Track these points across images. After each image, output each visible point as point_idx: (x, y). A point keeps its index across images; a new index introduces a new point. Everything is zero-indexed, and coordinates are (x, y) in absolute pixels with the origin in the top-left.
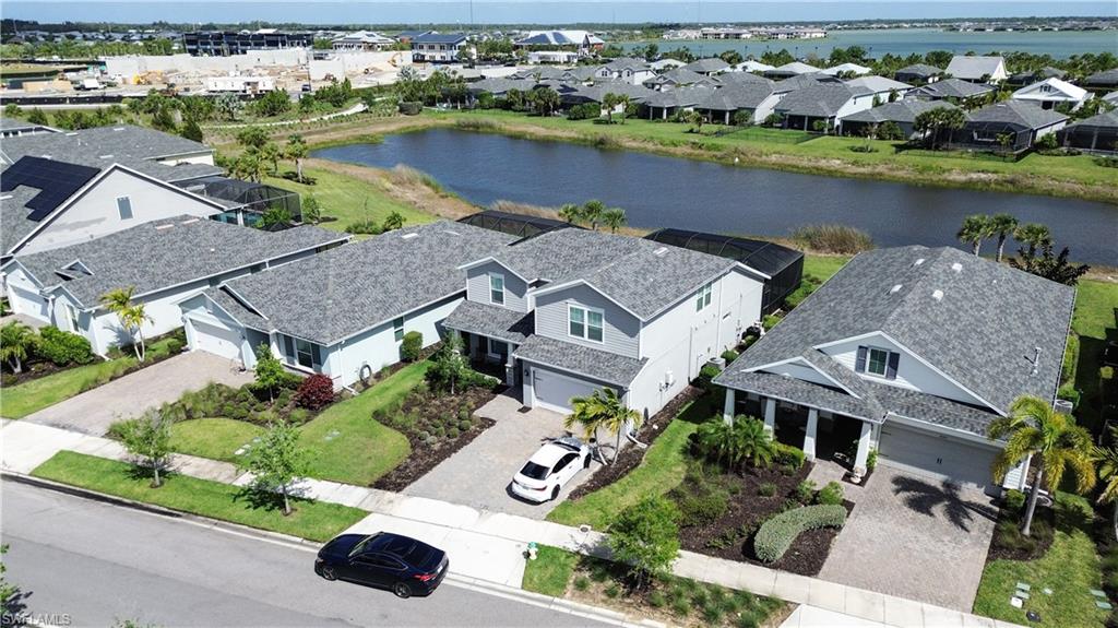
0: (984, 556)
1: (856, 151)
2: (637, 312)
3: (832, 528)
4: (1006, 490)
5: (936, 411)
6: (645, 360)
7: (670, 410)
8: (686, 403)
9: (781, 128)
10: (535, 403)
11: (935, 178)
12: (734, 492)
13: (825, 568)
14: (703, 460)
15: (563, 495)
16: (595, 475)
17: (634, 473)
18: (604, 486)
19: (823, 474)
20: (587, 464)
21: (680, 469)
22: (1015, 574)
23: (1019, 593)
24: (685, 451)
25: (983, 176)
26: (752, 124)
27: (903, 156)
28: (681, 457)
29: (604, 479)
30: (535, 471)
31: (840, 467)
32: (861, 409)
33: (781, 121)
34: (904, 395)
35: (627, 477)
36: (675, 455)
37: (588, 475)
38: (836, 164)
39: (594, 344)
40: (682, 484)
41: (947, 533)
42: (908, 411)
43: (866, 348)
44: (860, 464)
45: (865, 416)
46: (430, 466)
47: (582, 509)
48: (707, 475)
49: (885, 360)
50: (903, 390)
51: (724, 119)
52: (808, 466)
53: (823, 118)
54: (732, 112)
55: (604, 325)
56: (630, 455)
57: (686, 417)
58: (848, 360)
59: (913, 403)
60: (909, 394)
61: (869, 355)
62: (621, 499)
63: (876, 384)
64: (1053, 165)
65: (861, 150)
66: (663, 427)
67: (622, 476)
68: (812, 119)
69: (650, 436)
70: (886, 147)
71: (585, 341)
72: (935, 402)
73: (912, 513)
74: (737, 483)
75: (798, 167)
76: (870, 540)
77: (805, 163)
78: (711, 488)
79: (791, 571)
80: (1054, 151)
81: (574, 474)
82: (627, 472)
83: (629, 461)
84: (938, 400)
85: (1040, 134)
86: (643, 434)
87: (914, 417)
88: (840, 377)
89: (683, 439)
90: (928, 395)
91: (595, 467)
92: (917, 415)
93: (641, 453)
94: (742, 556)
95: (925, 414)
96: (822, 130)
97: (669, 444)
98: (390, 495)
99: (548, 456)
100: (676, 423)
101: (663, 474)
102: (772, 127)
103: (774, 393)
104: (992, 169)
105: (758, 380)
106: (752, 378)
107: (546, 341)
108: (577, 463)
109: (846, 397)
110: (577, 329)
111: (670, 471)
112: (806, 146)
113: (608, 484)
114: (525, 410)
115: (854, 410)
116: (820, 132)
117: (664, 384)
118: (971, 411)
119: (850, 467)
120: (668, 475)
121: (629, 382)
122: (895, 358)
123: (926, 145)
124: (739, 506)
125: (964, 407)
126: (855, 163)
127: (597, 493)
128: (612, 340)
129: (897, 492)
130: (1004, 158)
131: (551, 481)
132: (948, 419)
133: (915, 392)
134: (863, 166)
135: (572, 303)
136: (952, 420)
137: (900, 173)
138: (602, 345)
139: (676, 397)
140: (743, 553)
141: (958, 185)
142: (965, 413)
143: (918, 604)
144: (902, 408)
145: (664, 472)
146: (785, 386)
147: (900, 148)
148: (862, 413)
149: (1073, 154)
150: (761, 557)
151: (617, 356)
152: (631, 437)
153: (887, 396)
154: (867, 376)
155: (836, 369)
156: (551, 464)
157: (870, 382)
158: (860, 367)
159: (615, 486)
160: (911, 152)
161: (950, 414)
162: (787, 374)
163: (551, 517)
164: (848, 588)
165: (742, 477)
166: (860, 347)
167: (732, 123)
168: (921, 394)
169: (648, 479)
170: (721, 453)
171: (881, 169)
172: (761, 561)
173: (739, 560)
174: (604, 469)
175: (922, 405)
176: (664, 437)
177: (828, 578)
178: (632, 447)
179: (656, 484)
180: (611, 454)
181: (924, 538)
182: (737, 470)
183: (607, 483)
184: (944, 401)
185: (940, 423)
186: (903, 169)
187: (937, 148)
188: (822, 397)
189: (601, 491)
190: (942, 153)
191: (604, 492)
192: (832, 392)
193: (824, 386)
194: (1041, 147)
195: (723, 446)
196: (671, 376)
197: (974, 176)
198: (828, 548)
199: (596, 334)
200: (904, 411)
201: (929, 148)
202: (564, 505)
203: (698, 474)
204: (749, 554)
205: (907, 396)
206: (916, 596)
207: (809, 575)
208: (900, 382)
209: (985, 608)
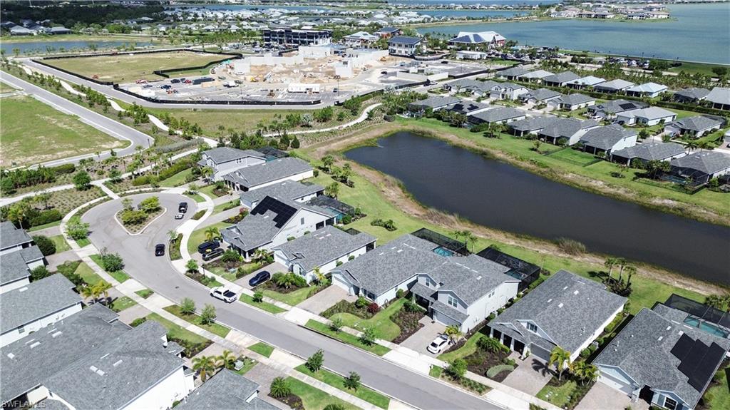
0: (546, 384)
1: (613, 176)
2: (466, 303)
3: (509, 372)
5: (544, 344)
6: (468, 316)
7: (477, 328)
8: (482, 326)
9: (582, 151)
10: (436, 321)
11: (646, 201)
12: (487, 357)
13: (504, 381)
14: (481, 347)
15: (441, 352)
16: (451, 347)
17: (462, 348)
19: (514, 356)
20: (449, 344)
21: (474, 349)
22: (551, 389)
23: (550, 394)
24: (477, 343)
25: (670, 203)
26: (568, 145)
27: (636, 183)
28: (476, 345)
29: (453, 349)
30: (434, 345)
31: (519, 354)
32: (524, 341)
36: (474, 344)
37: (449, 347)
38: (599, 184)
39: (454, 308)
40: (474, 353)
41: (540, 377)
44: (524, 354)
45: (525, 343)
46: (406, 338)
47: (446, 357)
48: (481, 351)
49: (534, 328)
50: (537, 336)
51: (553, 142)
52: (511, 352)
53: (604, 150)
54: (558, 138)
55: (458, 304)
56: (462, 342)
57: (481, 331)
58: (525, 325)
59: (540, 341)
60: (539, 337)
61: (530, 325)
62: (456, 355)
63: (530, 333)
65: (616, 175)
66: (473, 334)
67: (458, 349)
68: (598, 150)
69: (468, 337)
70: (631, 173)
71: (452, 306)
73: (533, 370)
74: (489, 355)
75: (579, 185)
77: (584, 183)
78: (481, 355)
79: (495, 380)
80: (717, 189)
81: (446, 346)
82: (460, 347)
83: (461, 344)
84: (544, 340)
85: (716, 175)
86: (466, 336)
87: (539, 344)
88: (522, 330)
89: (478, 339)
90: (542, 338)
91: (452, 345)
93: (465, 341)
96: (603, 157)
97: (474, 340)
98: (396, 345)
99: (439, 341)
100: (478, 333)
102: (578, 148)
103: (504, 331)
104: (677, 198)
105: (500, 327)
106: (498, 326)
107: (441, 304)
108: (446, 344)
110: (450, 302)
111: (472, 349)
112: (589, 169)
114: (433, 322)
115: (522, 340)
116: (601, 159)
117: (475, 321)
119: (521, 354)
121: (463, 321)
122: (536, 327)
124: (487, 361)
125: (552, 344)
126: (609, 185)
128: (459, 308)
129: (532, 364)
130: (687, 190)
131: (438, 348)
134: (613, 188)
135: (449, 295)
137: (629, 196)
138: (457, 309)
139: (480, 323)
140: (483, 374)
141: (654, 207)
142: (551, 346)
143: (523, 393)
144: (536, 342)
145: (470, 349)
146: (506, 330)
147: (638, 176)
150: (488, 376)
151: (460, 313)
153: (533, 337)
154: (529, 330)
155: (521, 327)
156: (439, 344)
158: (528, 328)
159: (456, 351)
160: (642, 180)
162: (508, 327)
163: (437, 358)
164: (508, 386)
165: (491, 353)
166: (528, 322)
167: (557, 144)
169: (465, 350)
170: (487, 346)
175: (542, 341)
176: (473, 337)
177: (503, 383)
178: (463, 340)
179: (467, 352)
180: (456, 341)
181: (533, 377)
182: (490, 351)
183: (453, 350)
184: (546, 341)
185: (545, 347)
186: (631, 193)
188: (517, 336)
190: (658, 183)
191: (452, 352)
192: (519, 335)
193: (517, 332)
194: (712, 185)
196: (478, 318)
197: (666, 201)
198: (507, 376)
199: (455, 305)
202: (441, 355)
203: (479, 351)
204: (485, 375)
206: (523, 391)
207: (499, 382)
208: (537, 334)
209: (539, 396)
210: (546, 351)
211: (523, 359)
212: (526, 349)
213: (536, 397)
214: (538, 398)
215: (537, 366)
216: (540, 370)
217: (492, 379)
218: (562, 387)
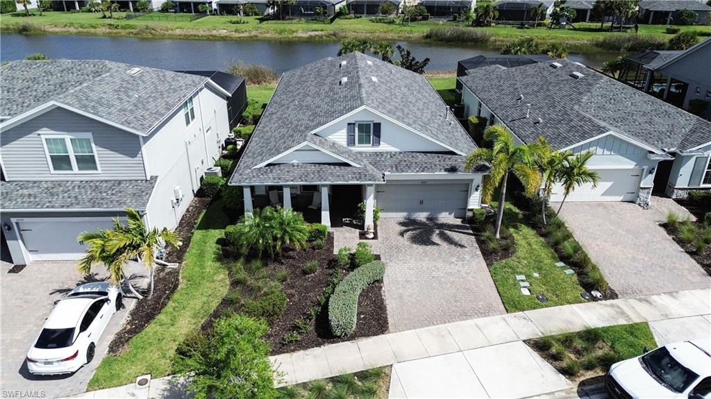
0: (484, 264)
1: (234, 23)
2: (133, 128)
3: (376, 284)
4: (472, 210)
5: (416, 163)
6: (154, 178)
7: (186, 225)
8: (199, 213)
9: (175, 12)
10: (29, 258)
11: (290, 36)
12: (283, 280)
13: (390, 320)
14: (242, 259)
15: (102, 352)
16: (133, 314)
17: (176, 296)
18: (148, 322)
19: (345, 240)
20: (119, 305)
21: (222, 276)
22: (510, 270)
23: (522, 284)
24: (218, 258)
25: (317, 33)
26: (152, 11)
27: (265, 25)
28: (218, 264)
29: (145, 315)
30: (54, 339)
31: (353, 229)
32: (365, 176)
33: (173, 7)
34: (389, 157)
35: (171, 304)
36: (210, 265)
37: (124, 317)
38: (224, 32)
39: (88, 175)
40: (230, 290)
41: (452, 255)
42: (397, 168)
43: (354, 124)
44: (369, 221)
45: (370, 180)
47: (131, 360)
48: (250, 271)
49: (371, 131)
50: (387, 153)
51: (129, 7)
52: (330, 238)
53: (204, 3)
54: (134, 3)
55: (96, 151)
56: (164, 279)
57: (206, 225)
58: (340, 137)
59: (401, 161)
60: (392, 155)
61: (357, 129)
62: (172, 329)
63: (365, 153)
64: (350, 24)
65: (237, 23)
66: (187, 241)
67: (164, 305)
68: (196, 4)
69: (177, 254)
70: (252, 20)
71: (76, 173)
72: (413, 157)
73: (420, 249)
74: (283, 271)
75: (198, 36)
76: (407, 281)
77: (202, 33)
78: (260, 283)
79: (367, 335)
80: (348, 16)
81: (110, 321)
82: (168, 298)
83: (166, 286)
84: (414, 154)
85: (337, 7)
86: (169, 254)
87: (403, 171)
88: (340, 153)
89: (212, 248)
90: (405, 152)
91: (130, 304)
92: (404, 169)
93: (175, 273)
94: (320, 340)
95: (409, 168)
96: (206, 12)
97: (201, 255)
99: (68, 314)
100: (198, 235)
101: (207, 287)
102: (168, 12)
103: (290, 180)
104: (319, 29)
105: (271, 172)
106: (266, 172)
107: (23, 185)
108: (108, 309)
109: (349, 169)
110: (61, 162)
111: (213, 281)
112: (198, 23)
113: (153, 318)
114: (18, 269)
115: (360, 178)
116: (204, 13)
117: (175, 201)
118: (438, 157)
119: (361, 227)
120: (213, 285)
121: (144, 204)
122: (377, 127)
123: (275, 17)
124: (293, 291)
125: (433, 155)
126: (236, 31)
127: (143, 333)
128: (110, 165)
129: (402, 234)
130: (323, 22)
131: (81, 343)
132: (427, 167)
133: (396, 153)
134: (243, 32)
135: (46, 134)
136: (429, 167)
137: (268, 35)
138: (100, 173)
139: (188, 210)
140: (319, 336)
141: (305, 40)
142: (436, 159)
143: (470, 322)
144: (392, 168)
145: (208, 284)
146: (297, 172)
147: (262, 20)
148: (368, 177)
149: (358, 18)
150: (339, 334)
151: (120, 182)
152: (160, 261)
153: (377, 159)
154: (358, 148)
155: (333, 146)
156: (75, 322)
157: (361, 153)
158: (351, 142)
159: (161, 317)
160: (269, 22)
161: (426, 163)
162: (295, 161)
163: (95, 384)
164: (417, 330)
165: (282, 264)
166: (349, 124)
167: (136, 10)
168: (401, 153)
169: (194, 297)
170: (261, 247)
171: (254, 33)
172: (339, 337)
173: (319, 345)
174: (140, 303)
175: (405, 161)
176: (192, 250)
177: (397, 329)
178: (163, 270)
179: (205, 299)
180: (144, 284)
181: (440, 264)
182: (277, 259)
183: (150, 317)
184: (418, 154)
185: (423, 171)
186: (268, 32)
187: (283, 19)
188: (331, 174)
189: (147, 329)
190: (288, 22)
191: (151, 329)
192: (337, 168)
193: (329, 164)
194: (340, 14)
195: (261, 241)
196: (180, 191)
198: (382, 300)
199: (87, 162)
200: (394, 169)
201: (279, 19)
202: (106, 363)
203: (242, 275)
204: (325, 333)
205: (391, 157)
206: (465, 315)
207: (383, 333)
208: (384, 147)
209: (512, 304)
210: (424, 183)
211: (372, 236)
212: (370, 204)
213: (511, 312)
214: (515, 312)
215: (422, 233)
216: (435, 238)
218: (522, 251)
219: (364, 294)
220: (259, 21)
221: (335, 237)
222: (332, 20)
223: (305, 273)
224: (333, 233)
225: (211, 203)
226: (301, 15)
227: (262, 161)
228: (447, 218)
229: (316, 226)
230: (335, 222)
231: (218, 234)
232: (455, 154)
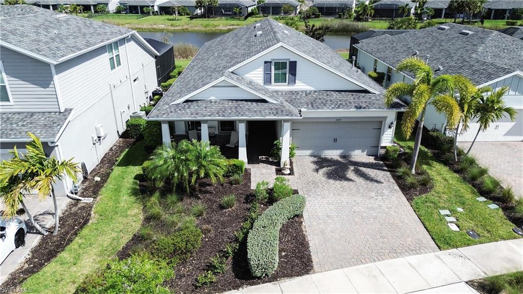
0: (404, 199)
1: (170, 20)
3: (296, 219)
4: (385, 147)
5: (331, 101)
6: (68, 111)
7: (108, 161)
8: (121, 152)
9: (126, 14)
11: (213, 29)
12: (199, 215)
13: (314, 258)
14: (157, 194)
16: (35, 251)
17: (85, 231)
18: (48, 260)
19: (262, 176)
21: (136, 211)
22: (432, 205)
23: (448, 219)
24: (135, 193)
25: (234, 27)
26: (108, 12)
27: (194, 21)
28: (133, 199)
29: (47, 253)
32: (282, 111)
33: (125, 10)
34: (304, 95)
35: (77, 240)
36: (126, 199)
37: (23, 255)
38: (162, 26)
40: (143, 225)
41: (370, 191)
42: (312, 104)
43: (271, 62)
44: (285, 157)
45: (287, 115)
48: (166, 207)
49: (286, 70)
50: (302, 91)
51: (90, 10)
52: (247, 175)
53: (148, 6)
54: (95, 6)
55: (8, 81)
56: (75, 214)
57: (126, 162)
58: (257, 75)
59: (316, 99)
60: (307, 94)
61: (273, 67)
62: (74, 269)
63: (281, 92)
65: (173, 20)
66: (105, 177)
67: (70, 241)
68: (142, 7)
69: (93, 189)
70: (185, 19)
72: (327, 95)
74: (199, 205)
75: (142, 29)
76: (328, 216)
77: (145, 27)
78: (175, 218)
79: (290, 276)
80: (258, 16)
82: (76, 234)
83: (75, 221)
84: (328, 93)
85: (250, 10)
86: (85, 189)
87: (318, 108)
88: (256, 89)
90: (320, 91)
91: (33, 241)
92: (319, 106)
93: (89, 207)
94: (238, 281)
95: (325, 105)
96: (149, 12)
97: (117, 190)
100: (117, 171)
101: (119, 222)
102: (121, 13)
103: (210, 115)
104: (236, 24)
105: (189, 108)
106: (184, 108)
109: (266, 105)
111: (126, 216)
112: (144, 20)
113: (55, 256)
115: (277, 113)
116: (148, 14)
117: (96, 138)
118: (353, 95)
119: (278, 164)
120: (125, 220)
122: (293, 65)
123: (203, 16)
124: (209, 227)
125: (347, 93)
126: (172, 25)
127: (41, 273)
129: (317, 170)
130: (239, 19)
132: (342, 104)
133: (311, 91)
134: (177, 26)
136: (344, 104)
137: (196, 28)
138: (12, 105)
139: (111, 149)
140: (237, 276)
142: (350, 97)
143: (400, 261)
144: (308, 105)
145: (120, 219)
146: (214, 108)
147: (192, 18)
148: (284, 113)
149: (265, 16)
150: (259, 274)
151: (33, 114)
152: (74, 196)
153: (292, 97)
154: (275, 87)
155: (250, 84)
157: (277, 92)
158: (267, 81)
159: (64, 255)
160: (197, 19)
161: (341, 101)
162: (213, 98)
164: (345, 269)
165: (199, 198)
166: (266, 62)
167: (96, 12)
168: (315, 92)
169: (103, 233)
170: (176, 180)
171: (185, 27)
172: (259, 278)
173: (236, 287)
174: (44, 240)
175: (320, 99)
176: (110, 185)
178: (76, 205)
179: (114, 235)
180: (50, 222)
181: (359, 199)
182: (193, 194)
183: (51, 255)
184: (332, 93)
185: (338, 108)
186: (196, 27)
187: (208, 17)
188: (249, 109)
189: (45, 269)
190: (212, 19)
191: (51, 268)
192: (254, 104)
193: (246, 101)
194: (251, 14)
195: (176, 174)
196: (101, 129)
198: (304, 237)
200: (310, 106)
201: (205, 18)
203: (157, 209)
205: (306, 95)
207: (307, 272)
208: (299, 86)
209: (443, 241)
210: (338, 121)
211: (288, 172)
212: (286, 141)
213: (444, 249)
214: (448, 249)
217: (274, 278)
218: (439, 186)
219: (285, 230)
220: (189, 19)
221: (252, 173)
222: (246, 18)
223: (222, 207)
224: (250, 169)
225: (134, 143)
226: (222, 15)
227: (180, 97)
228: (360, 156)
229: (233, 161)
230: (252, 159)
231: (136, 170)
232: (369, 92)
